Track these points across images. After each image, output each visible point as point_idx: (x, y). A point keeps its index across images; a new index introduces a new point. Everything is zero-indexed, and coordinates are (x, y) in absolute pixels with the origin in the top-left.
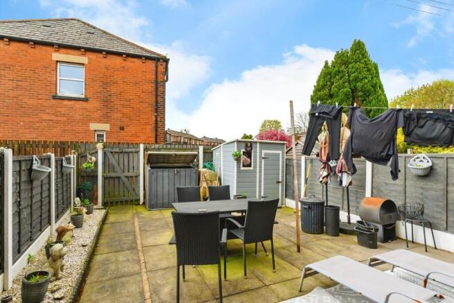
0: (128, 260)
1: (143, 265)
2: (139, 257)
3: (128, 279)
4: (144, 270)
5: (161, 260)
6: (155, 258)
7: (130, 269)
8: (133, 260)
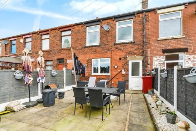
0: (135, 118)
1: (129, 113)
2: (129, 118)
3: (135, 111)
4: (129, 112)
5: (121, 113)
6: (123, 114)
7: (134, 113)
8: (132, 117)
